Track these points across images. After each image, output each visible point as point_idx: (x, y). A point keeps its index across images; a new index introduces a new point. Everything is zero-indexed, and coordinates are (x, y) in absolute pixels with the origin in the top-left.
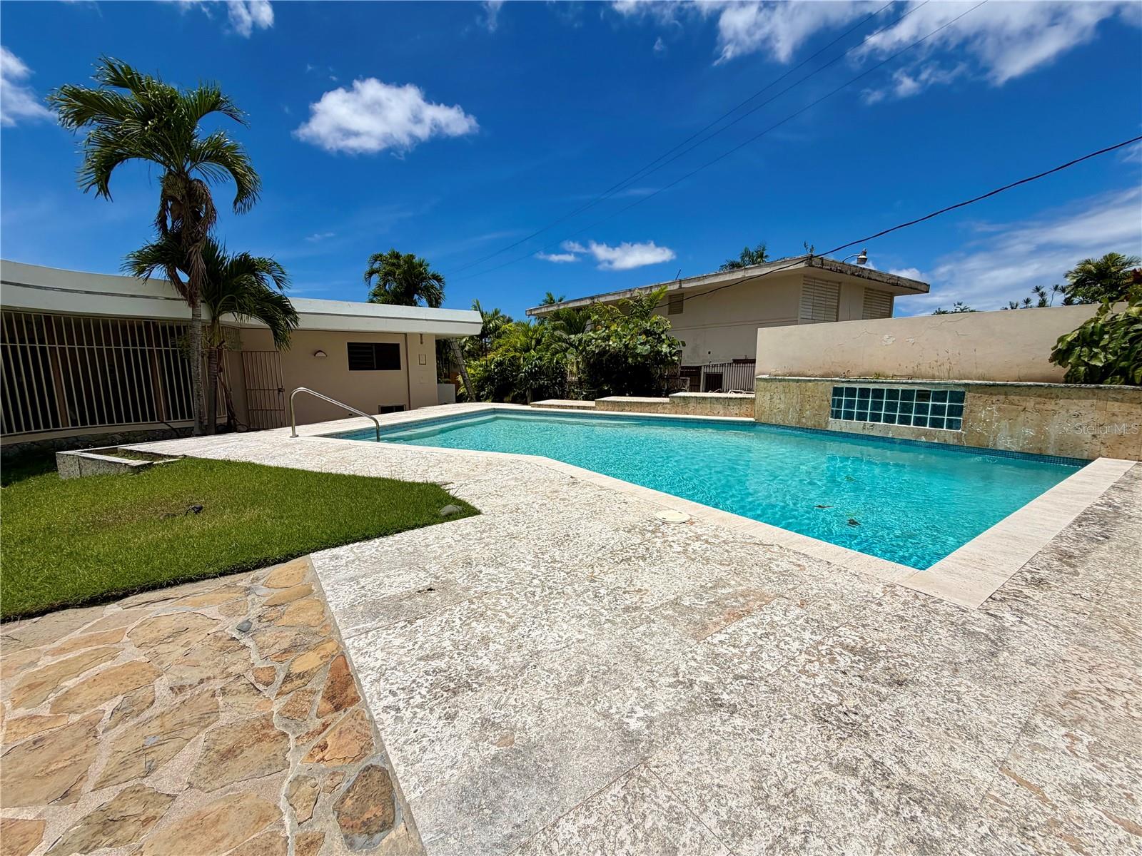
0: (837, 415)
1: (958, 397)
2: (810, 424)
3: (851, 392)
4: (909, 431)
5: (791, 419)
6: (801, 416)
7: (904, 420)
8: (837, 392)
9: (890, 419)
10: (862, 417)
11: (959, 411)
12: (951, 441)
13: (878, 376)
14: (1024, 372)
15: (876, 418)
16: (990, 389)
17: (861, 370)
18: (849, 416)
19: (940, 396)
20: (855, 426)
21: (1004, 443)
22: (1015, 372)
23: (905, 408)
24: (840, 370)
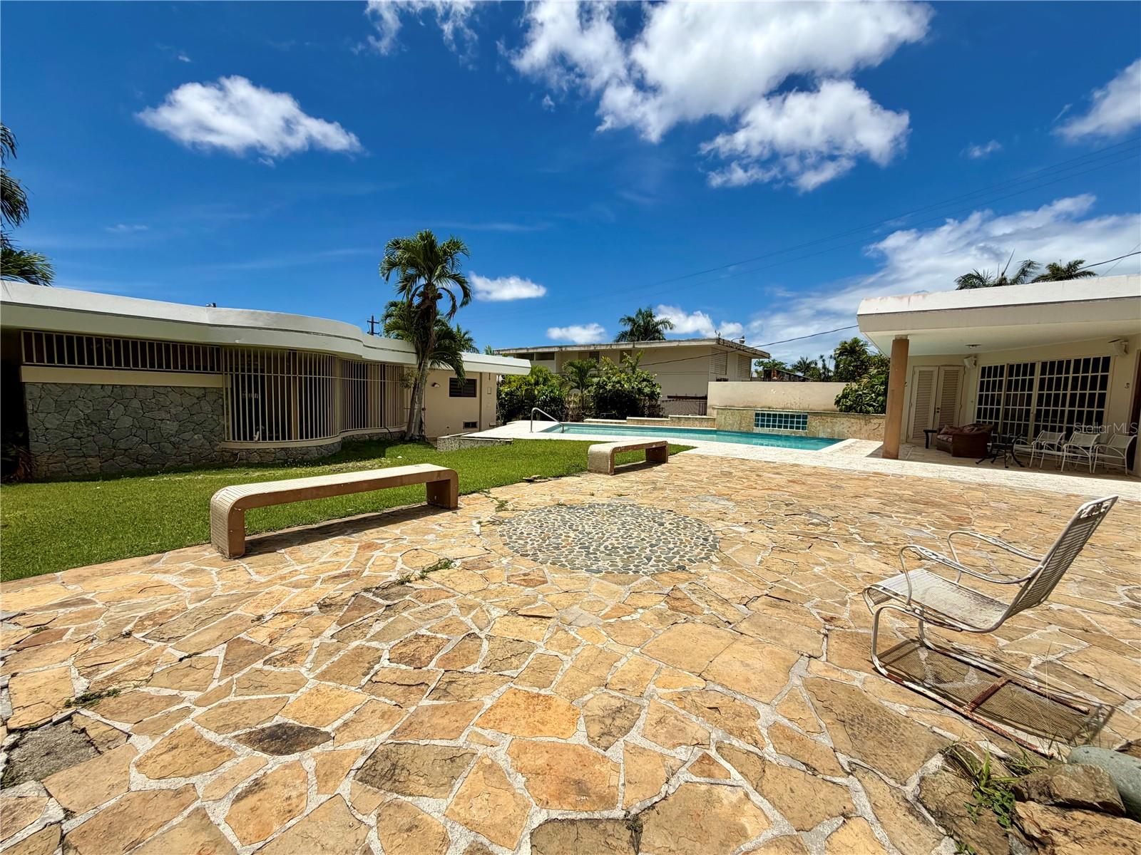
0: (757, 426)
1: (805, 417)
2: (745, 430)
3: (763, 415)
4: (787, 431)
5: (736, 428)
6: (740, 427)
7: (786, 427)
8: (757, 415)
9: (780, 427)
10: (768, 426)
11: (805, 423)
12: (804, 435)
13: (769, 408)
14: (826, 408)
15: (774, 426)
16: (816, 414)
17: (764, 404)
18: (763, 426)
19: (799, 417)
20: (766, 430)
21: (822, 435)
22: (823, 408)
23: (786, 422)
24: (751, 405)
